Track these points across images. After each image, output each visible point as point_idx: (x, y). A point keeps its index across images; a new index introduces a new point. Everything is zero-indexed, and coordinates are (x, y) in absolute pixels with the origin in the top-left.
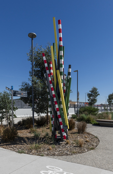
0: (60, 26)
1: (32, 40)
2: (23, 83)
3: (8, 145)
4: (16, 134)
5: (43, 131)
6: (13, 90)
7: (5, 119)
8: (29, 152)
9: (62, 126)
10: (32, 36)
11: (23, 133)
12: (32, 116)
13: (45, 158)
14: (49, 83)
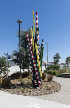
0: (37, 16)
1: (20, 24)
2: (14, 51)
3: (5, 89)
4: (10, 82)
5: (26, 81)
6: (8, 55)
7: (3, 73)
8: (18, 93)
9: (38, 77)
10: (20, 22)
11: (14, 82)
12: (19, 71)
13: (28, 97)
14: (30, 51)
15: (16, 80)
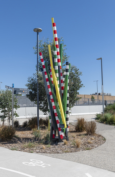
0: (55, 28)
1: (38, 34)
2: (29, 79)
3: (5, 144)
6: (14, 87)
10: (38, 31)
13: (34, 155)
15: (29, 132)
